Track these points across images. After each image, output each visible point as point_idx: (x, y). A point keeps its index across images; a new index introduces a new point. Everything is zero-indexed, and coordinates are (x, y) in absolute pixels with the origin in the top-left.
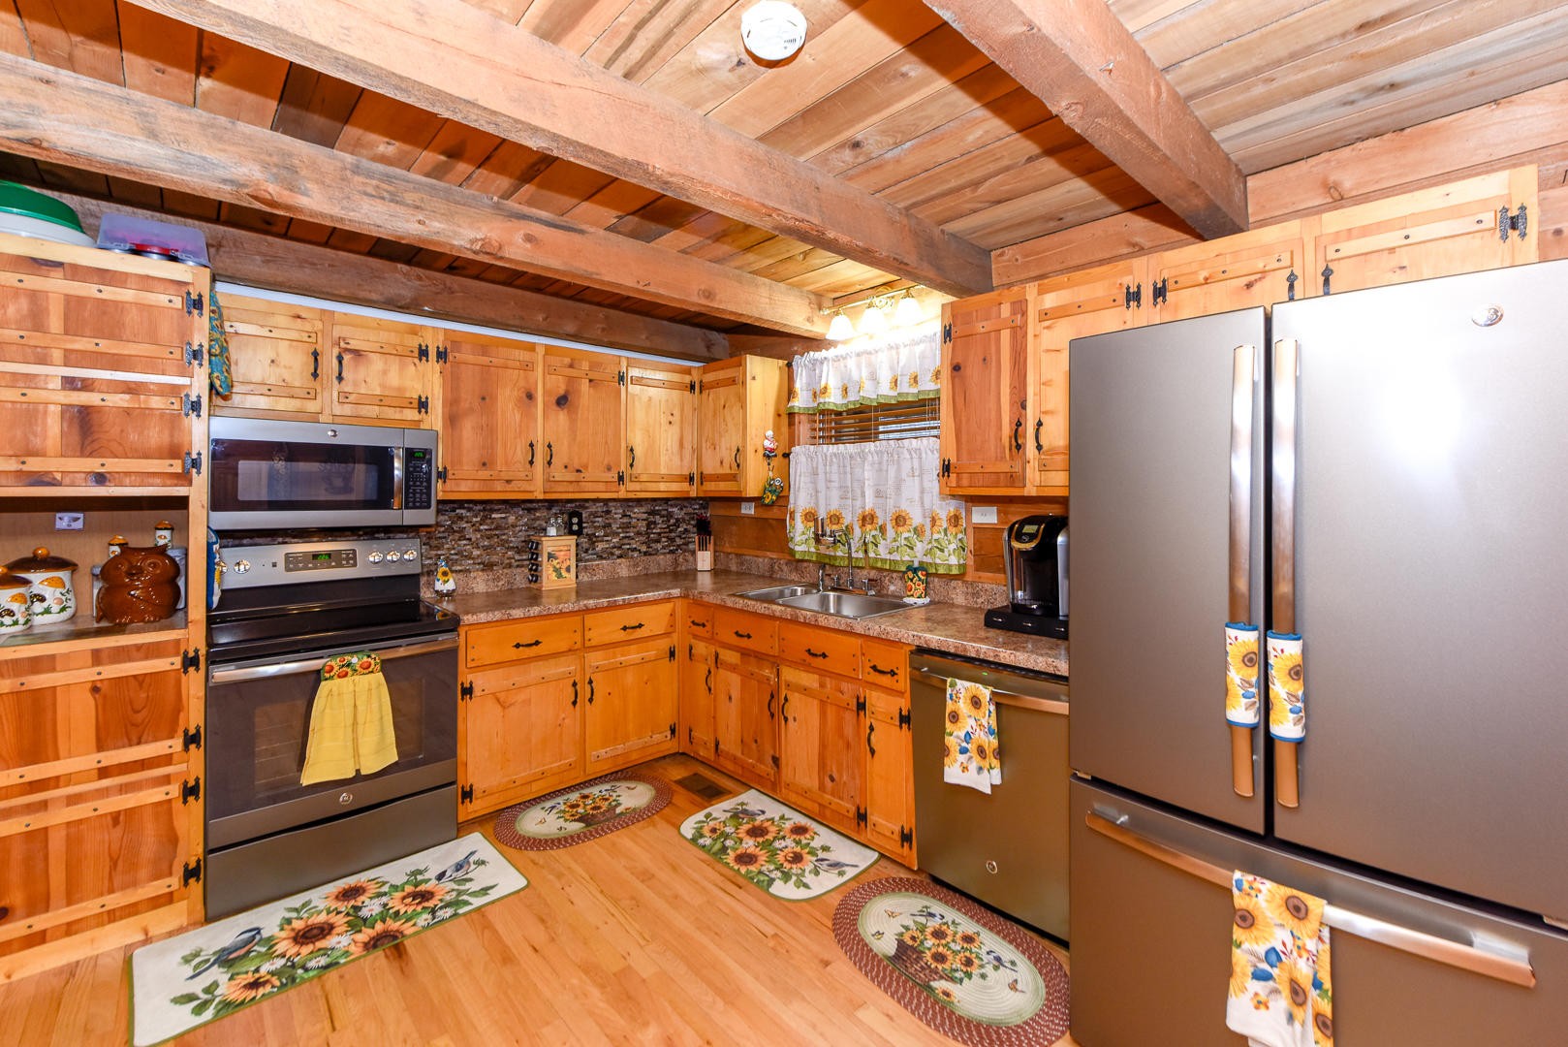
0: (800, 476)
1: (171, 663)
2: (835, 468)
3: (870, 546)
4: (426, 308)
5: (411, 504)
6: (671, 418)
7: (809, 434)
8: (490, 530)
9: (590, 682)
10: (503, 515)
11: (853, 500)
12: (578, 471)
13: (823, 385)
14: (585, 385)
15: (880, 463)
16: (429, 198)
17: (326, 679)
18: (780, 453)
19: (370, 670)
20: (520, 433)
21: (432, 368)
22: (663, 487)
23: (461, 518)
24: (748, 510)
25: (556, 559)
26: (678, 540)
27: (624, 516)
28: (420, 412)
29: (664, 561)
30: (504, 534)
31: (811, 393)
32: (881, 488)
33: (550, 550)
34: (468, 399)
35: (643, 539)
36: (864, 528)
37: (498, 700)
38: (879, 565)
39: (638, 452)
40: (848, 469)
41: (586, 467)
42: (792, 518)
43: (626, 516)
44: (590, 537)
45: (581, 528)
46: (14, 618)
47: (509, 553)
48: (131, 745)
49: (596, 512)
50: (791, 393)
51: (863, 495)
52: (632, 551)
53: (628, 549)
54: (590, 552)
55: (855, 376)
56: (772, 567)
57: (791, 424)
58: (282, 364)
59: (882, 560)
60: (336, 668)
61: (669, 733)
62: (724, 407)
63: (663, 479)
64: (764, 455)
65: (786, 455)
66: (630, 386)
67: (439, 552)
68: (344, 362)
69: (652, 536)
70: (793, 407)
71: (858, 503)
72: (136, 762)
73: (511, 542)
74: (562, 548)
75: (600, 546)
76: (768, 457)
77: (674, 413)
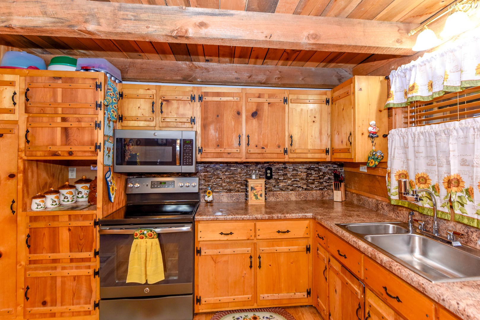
0: (395, 149)
1: (89, 223)
2: (422, 143)
3: (456, 205)
4: (198, 80)
5: (185, 163)
6: (314, 119)
7: (403, 120)
8: (230, 175)
9: (260, 257)
10: (235, 168)
11: (438, 166)
12: (263, 148)
13: (411, 84)
14: (266, 107)
15: (466, 137)
16: (152, 14)
17: (135, 239)
18: (381, 134)
19: (152, 237)
20: (234, 131)
21: (197, 105)
22: (309, 156)
23: (217, 169)
24: (363, 169)
25: (255, 190)
26: (324, 183)
27: (294, 170)
28: (191, 124)
29: (316, 194)
30: (236, 177)
31: (403, 93)
32: (466, 158)
33: (252, 185)
34: (211, 116)
35: (304, 182)
36: (450, 189)
37: (213, 258)
38: (466, 221)
39: (296, 138)
40: (434, 143)
41: (267, 146)
42: (389, 177)
43: (295, 170)
44: (277, 180)
45: (271, 175)
46: (68, 199)
47: (238, 185)
48: (79, 252)
49: (279, 168)
50: (389, 95)
51: (448, 163)
52: (299, 188)
53: (296, 187)
54: (276, 187)
55: (440, 72)
56: (377, 205)
57: (390, 116)
58: (142, 109)
59: (469, 218)
60: (139, 235)
61: (305, 294)
62: (343, 109)
63: (309, 151)
64: (369, 136)
65: (385, 136)
66: (290, 104)
67: (209, 183)
68: (163, 105)
69: (309, 180)
70: (389, 104)
71: (444, 169)
72: (80, 258)
73: (239, 180)
74: (258, 185)
75: (281, 185)
76: (372, 137)
77: (316, 116)
